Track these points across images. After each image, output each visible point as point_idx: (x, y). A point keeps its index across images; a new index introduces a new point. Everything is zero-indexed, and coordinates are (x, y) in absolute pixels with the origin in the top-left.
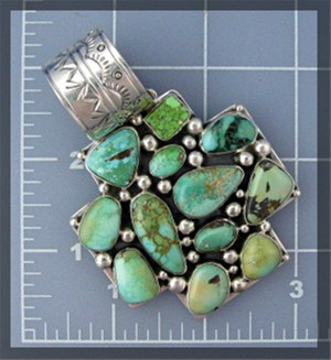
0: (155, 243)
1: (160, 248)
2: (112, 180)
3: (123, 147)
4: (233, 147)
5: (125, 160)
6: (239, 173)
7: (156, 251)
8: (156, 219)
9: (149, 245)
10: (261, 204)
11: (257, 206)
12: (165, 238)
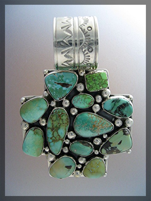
0: (53, 134)
1: (54, 138)
2: (52, 93)
3: (67, 81)
4: (117, 114)
5: (64, 88)
6: (112, 128)
7: (51, 138)
8: (61, 124)
9: (50, 134)
10: (112, 148)
11: (110, 148)
12: (59, 135)
